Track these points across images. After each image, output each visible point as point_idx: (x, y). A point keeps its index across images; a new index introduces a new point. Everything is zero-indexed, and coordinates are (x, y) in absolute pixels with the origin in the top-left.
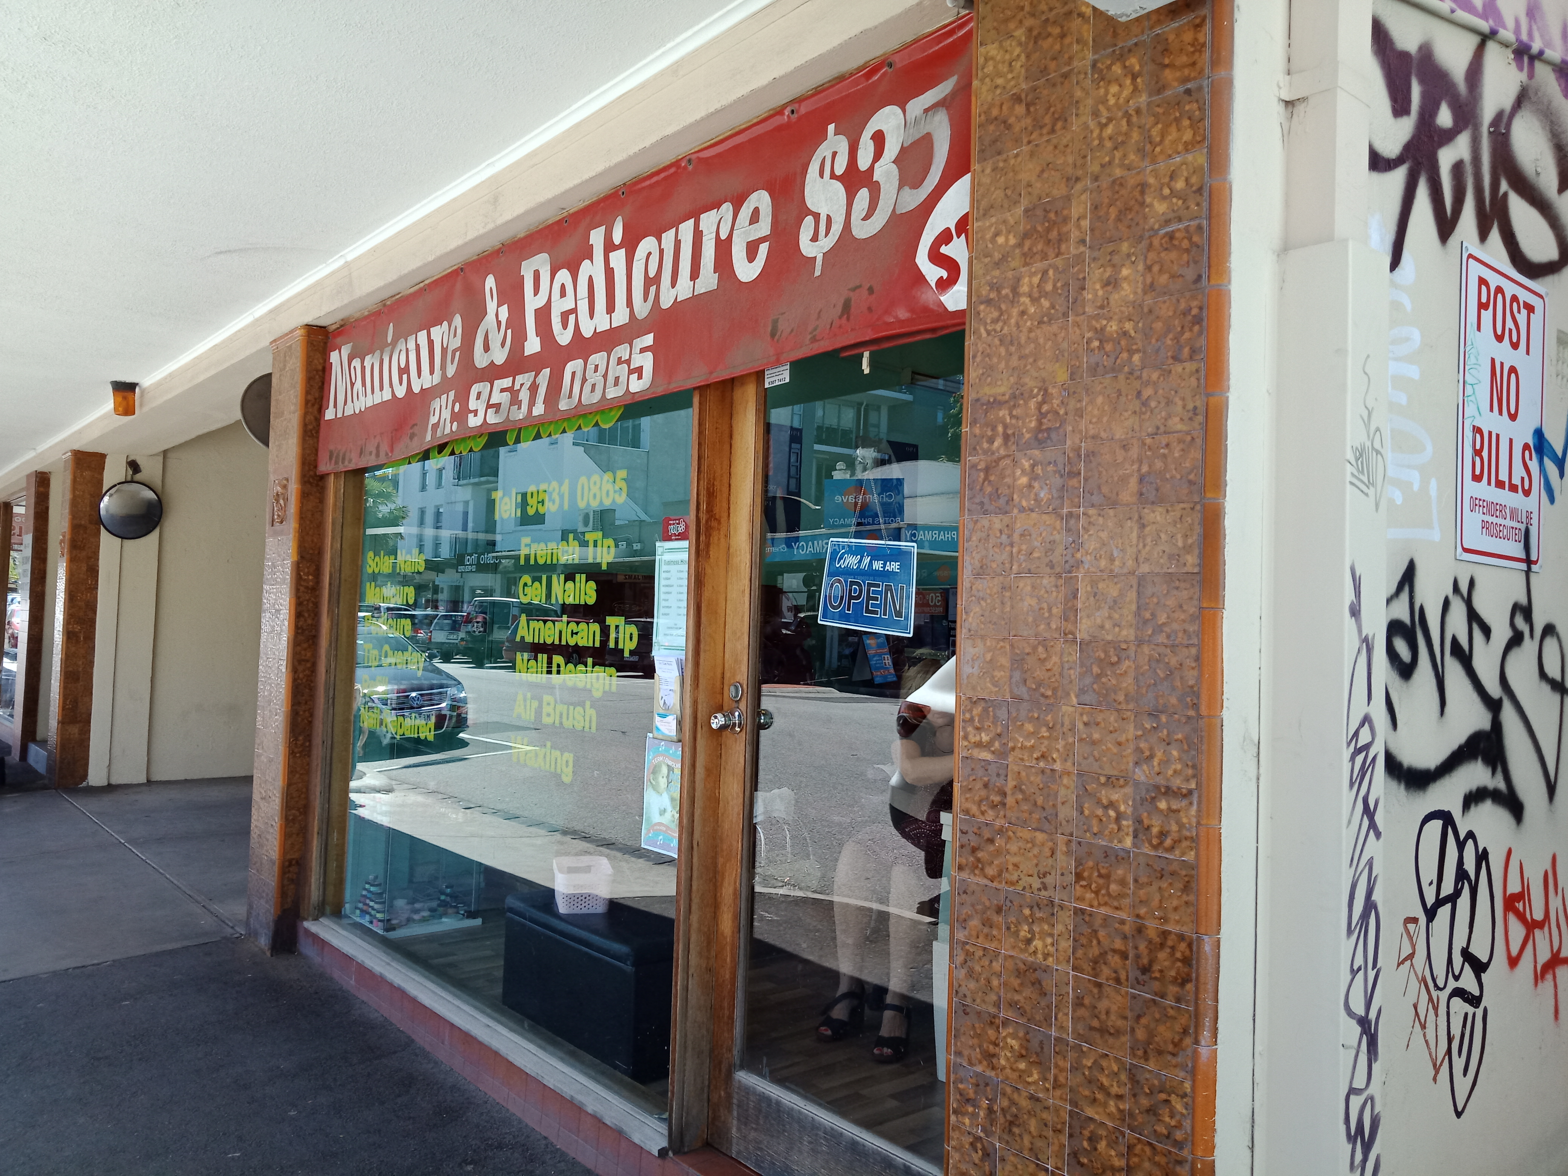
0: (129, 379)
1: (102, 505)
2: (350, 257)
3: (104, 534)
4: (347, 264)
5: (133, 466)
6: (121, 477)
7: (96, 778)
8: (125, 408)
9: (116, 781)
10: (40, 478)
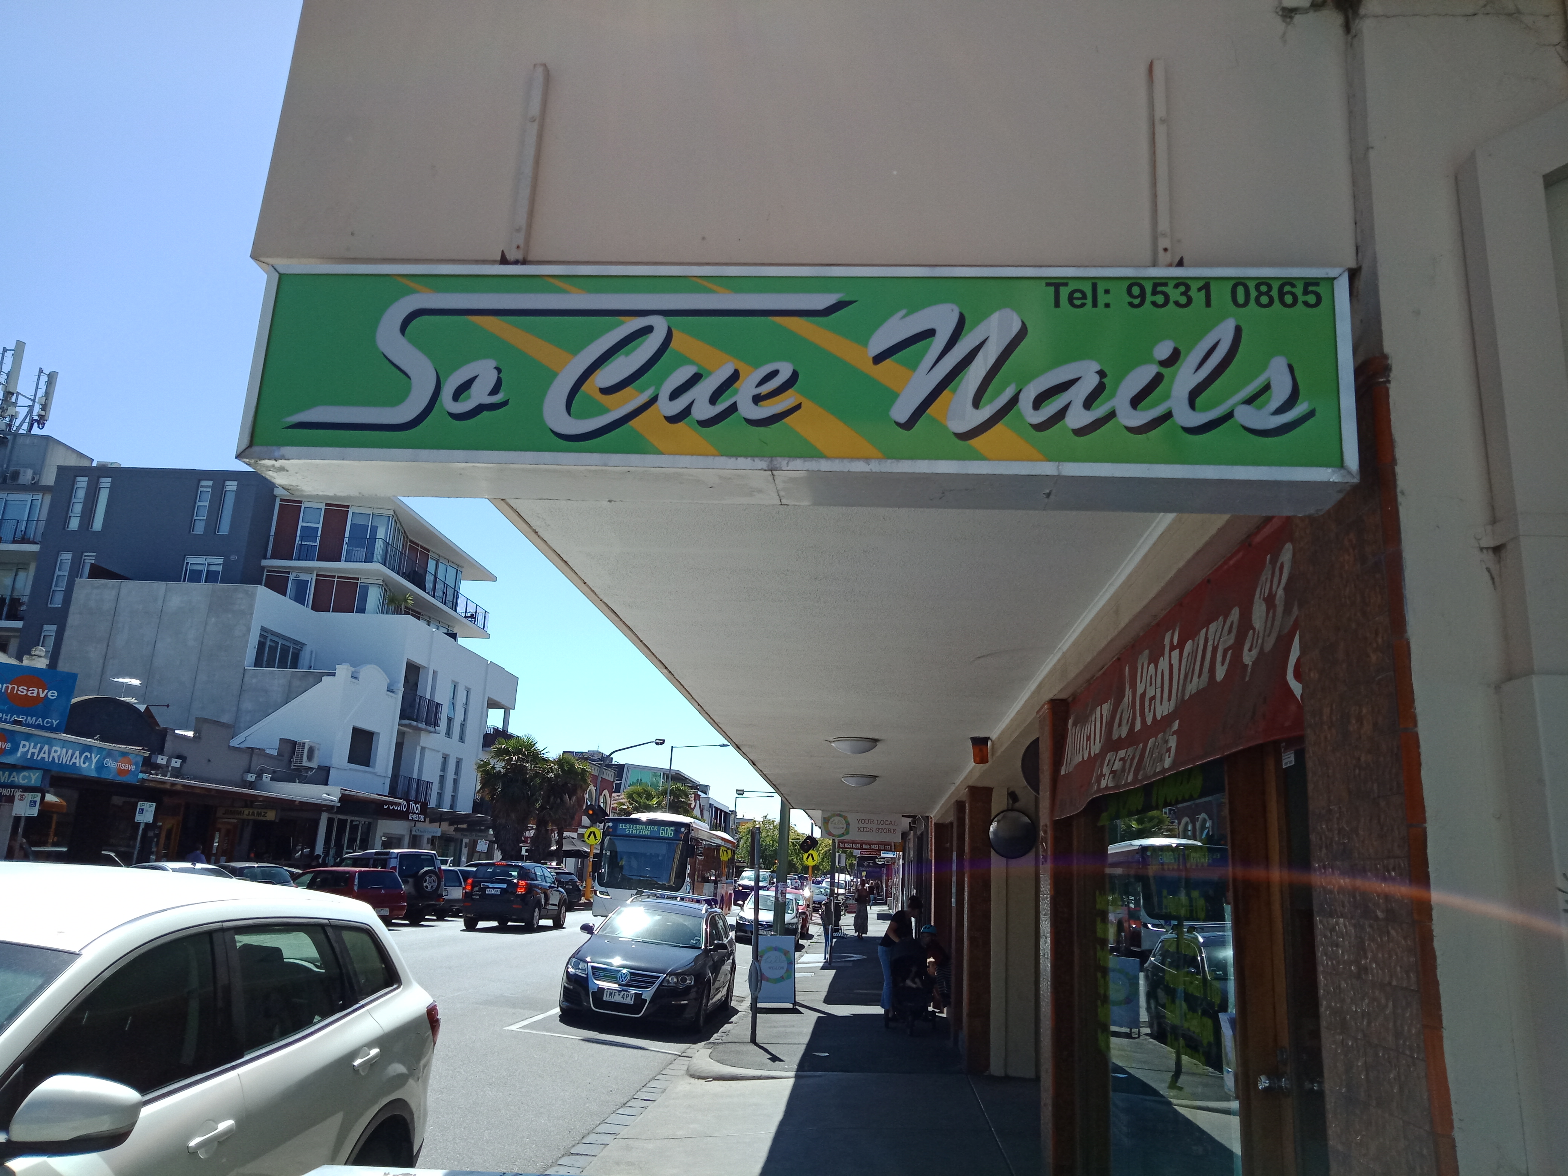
0: (981, 734)
1: (991, 829)
2: (1065, 648)
3: (993, 853)
4: (1064, 654)
5: (1013, 796)
6: (1004, 806)
7: (996, 1068)
8: (981, 758)
9: (1012, 1073)
10: (960, 806)
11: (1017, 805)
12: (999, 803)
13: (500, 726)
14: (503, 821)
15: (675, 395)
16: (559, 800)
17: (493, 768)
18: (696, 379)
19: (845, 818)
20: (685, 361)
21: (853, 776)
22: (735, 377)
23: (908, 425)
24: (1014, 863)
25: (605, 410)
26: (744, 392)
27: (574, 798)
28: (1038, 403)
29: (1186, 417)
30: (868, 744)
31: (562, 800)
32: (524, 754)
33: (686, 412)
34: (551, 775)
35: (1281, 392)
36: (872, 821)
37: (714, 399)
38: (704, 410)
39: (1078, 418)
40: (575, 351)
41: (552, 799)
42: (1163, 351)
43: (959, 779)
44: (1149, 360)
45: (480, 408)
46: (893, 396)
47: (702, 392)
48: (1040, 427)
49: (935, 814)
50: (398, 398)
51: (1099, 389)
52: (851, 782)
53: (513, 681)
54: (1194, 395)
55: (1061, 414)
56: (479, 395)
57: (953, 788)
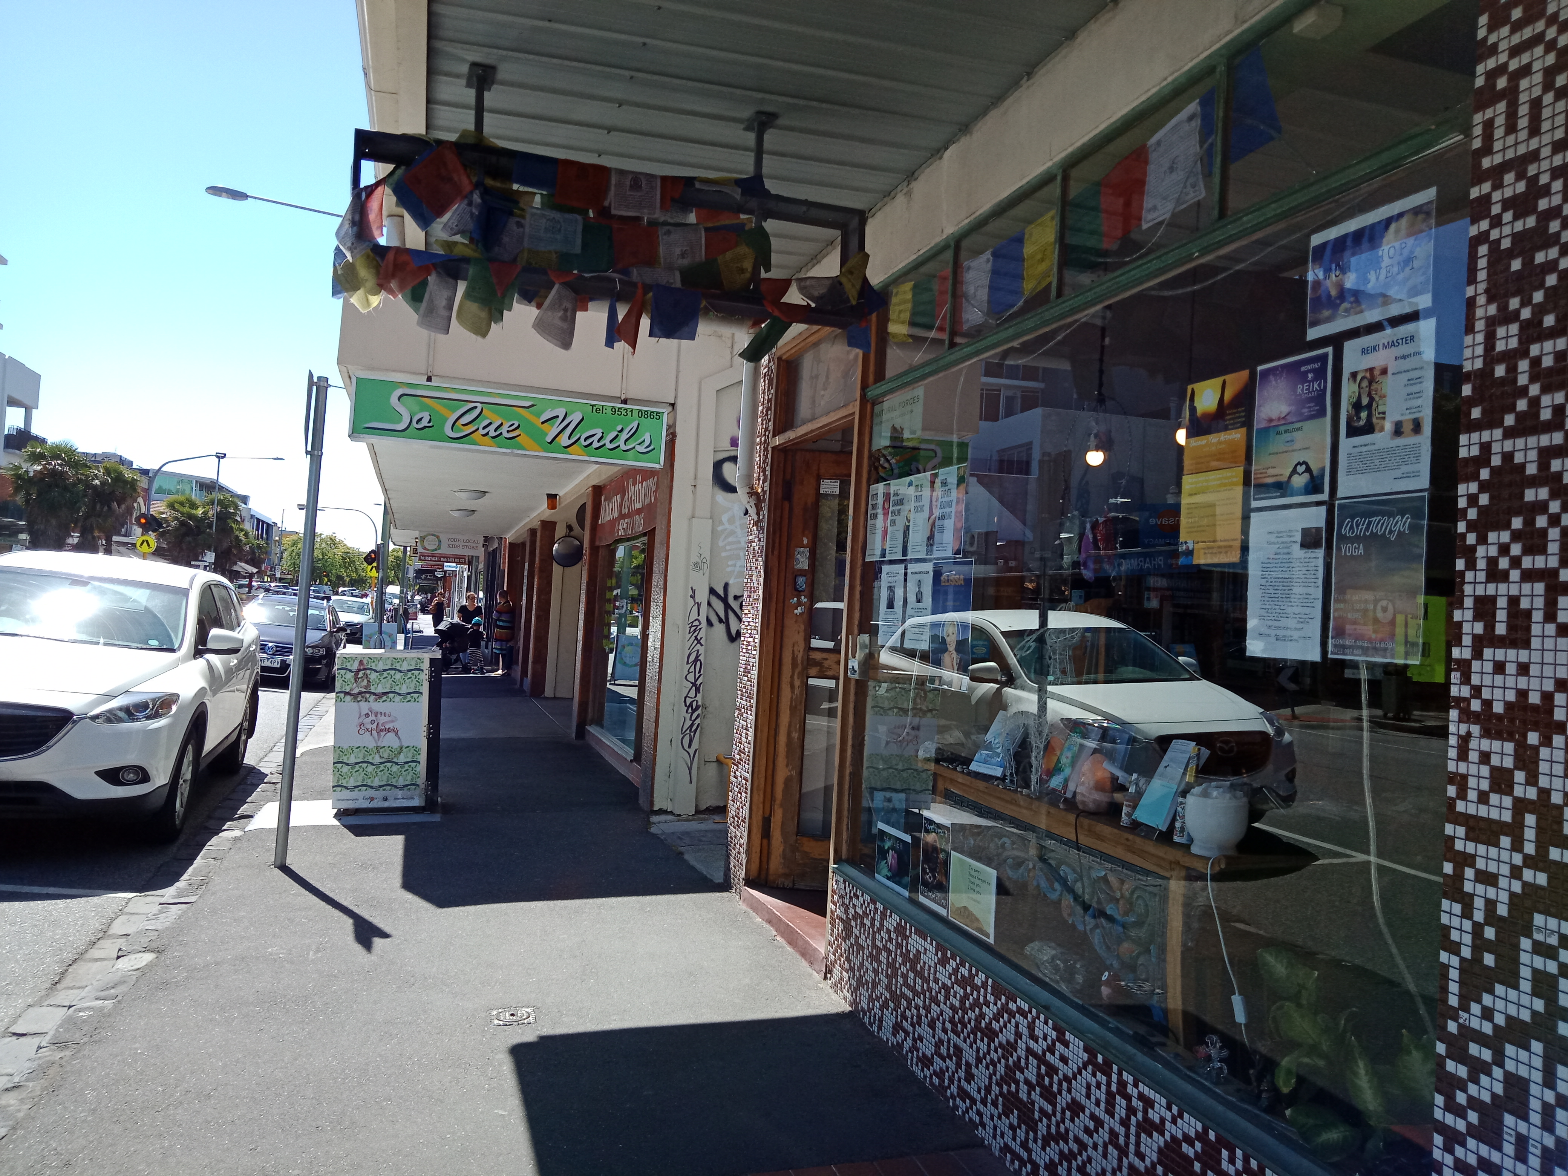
0: (554, 492)
1: (555, 548)
3: (554, 563)
5: (570, 528)
6: (564, 534)
7: (548, 692)
8: (552, 505)
9: (558, 695)
10: (533, 532)
11: (572, 533)
12: (560, 531)
13: (22, 426)
14: (42, 527)
15: (484, 428)
16: (106, 508)
17: (27, 472)
18: (490, 424)
19: (438, 537)
20: (487, 418)
21: (459, 510)
22: (502, 424)
23: (551, 443)
24: (567, 570)
25: (462, 431)
26: (504, 429)
27: (123, 506)
28: (585, 440)
29: (623, 447)
30: (479, 494)
31: (110, 507)
32: (63, 459)
33: (487, 434)
34: (97, 482)
35: (647, 443)
36: (459, 540)
37: (495, 430)
38: (493, 434)
39: (596, 445)
40: (454, 411)
41: (98, 507)
42: (619, 428)
43: (534, 515)
44: (615, 430)
45: (425, 427)
46: (546, 434)
47: (492, 428)
48: (586, 446)
49: (510, 536)
50: (399, 421)
51: (602, 437)
52: (456, 514)
53: (35, 378)
54: (626, 441)
55: (591, 444)
56: (424, 423)
57: (528, 520)
